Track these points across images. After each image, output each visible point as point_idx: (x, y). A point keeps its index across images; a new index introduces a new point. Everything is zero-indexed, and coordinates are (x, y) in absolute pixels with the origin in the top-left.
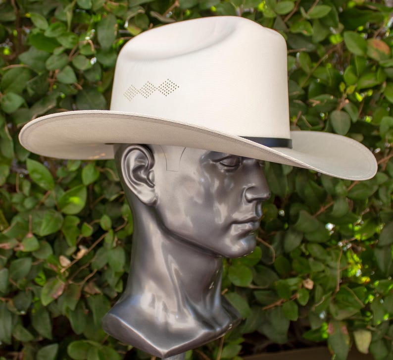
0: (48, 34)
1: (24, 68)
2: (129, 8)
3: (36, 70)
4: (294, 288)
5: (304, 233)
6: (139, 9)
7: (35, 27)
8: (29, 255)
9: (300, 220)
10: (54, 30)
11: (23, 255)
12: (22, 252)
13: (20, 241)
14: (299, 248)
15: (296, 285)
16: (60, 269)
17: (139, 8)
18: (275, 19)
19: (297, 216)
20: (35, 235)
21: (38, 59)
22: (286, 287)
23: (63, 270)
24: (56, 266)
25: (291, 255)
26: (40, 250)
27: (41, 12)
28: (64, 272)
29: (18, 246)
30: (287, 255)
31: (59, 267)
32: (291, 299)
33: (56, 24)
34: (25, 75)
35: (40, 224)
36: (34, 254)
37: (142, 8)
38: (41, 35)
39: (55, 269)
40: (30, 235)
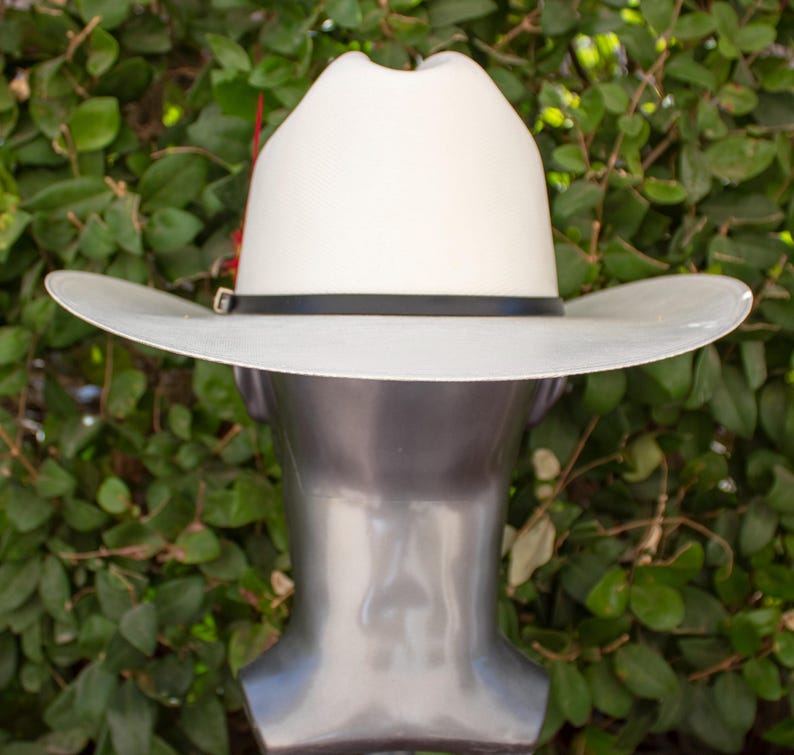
0: (257, 79)
1: (195, 155)
2: (433, 32)
3: (221, 162)
4: (765, 631)
5: (780, 513)
6: (457, 33)
8: (194, 570)
9: (776, 488)
10: (269, 71)
11: (179, 571)
12: (177, 564)
13: (172, 541)
14: (770, 545)
15: (770, 624)
16: (270, 602)
17: (453, 29)
18: (734, 63)
19: (768, 478)
20: (209, 525)
21: (229, 135)
22: (750, 629)
23: (275, 603)
24: (258, 593)
25: (754, 561)
26: (223, 558)
28: (278, 609)
29: (165, 552)
30: (742, 561)
31: (267, 595)
32: (758, 654)
33: (268, 60)
34: (196, 170)
35: (224, 503)
36: (205, 569)
37: (461, 30)
38: (239, 85)
39: (253, 601)
40: (197, 527)
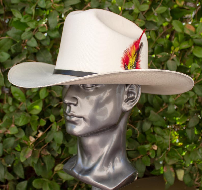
0: (22, 20)
1: (9, 39)
2: (65, 8)
3: (15, 40)
4: (148, 149)
5: (152, 122)
7: (15, 17)
8: (13, 136)
9: (151, 116)
10: (25, 18)
11: (9, 136)
12: (9, 134)
13: (8, 129)
14: (150, 129)
15: (149, 148)
17: (70, 7)
18: (139, 14)
19: (149, 113)
20: (16, 125)
21: (17, 34)
22: (144, 149)
23: (31, 144)
24: (27, 141)
25: (146, 133)
26: (19, 133)
27: (17, 9)
28: (32, 145)
29: (7, 131)
30: (143, 133)
31: (29, 142)
32: (146, 155)
33: (26, 15)
34: (10, 42)
35: (19, 120)
36: (15, 136)
38: (18, 21)
39: (26, 143)
40: (13, 126)
